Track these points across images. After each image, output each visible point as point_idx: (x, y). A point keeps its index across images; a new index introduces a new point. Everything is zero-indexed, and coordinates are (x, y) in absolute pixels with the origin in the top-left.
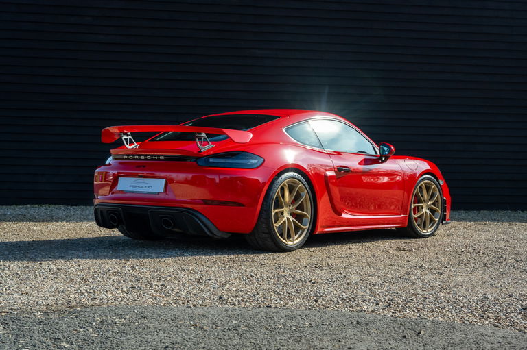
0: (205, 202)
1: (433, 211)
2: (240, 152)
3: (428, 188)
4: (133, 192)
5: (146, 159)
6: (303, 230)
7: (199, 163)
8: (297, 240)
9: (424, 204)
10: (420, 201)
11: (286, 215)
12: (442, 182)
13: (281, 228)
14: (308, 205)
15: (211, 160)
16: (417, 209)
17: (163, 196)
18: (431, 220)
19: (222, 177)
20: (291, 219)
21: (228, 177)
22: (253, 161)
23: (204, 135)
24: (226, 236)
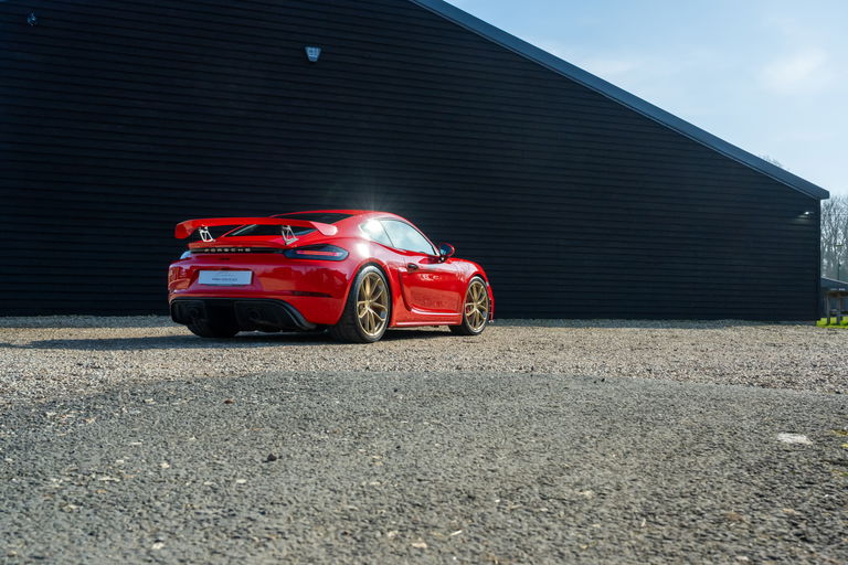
0: (293, 293)
1: (482, 310)
2: (326, 244)
3: (478, 289)
4: (216, 285)
5: (230, 252)
6: (382, 323)
7: (288, 255)
8: (377, 333)
9: (474, 304)
10: (471, 301)
11: (367, 308)
12: (488, 284)
13: (363, 320)
14: (386, 299)
15: (299, 252)
16: (469, 308)
17: (249, 288)
18: (481, 319)
19: (309, 269)
20: (372, 311)
21: (314, 269)
22: (338, 254)
23: (289, 228)
24: (313, 327)
